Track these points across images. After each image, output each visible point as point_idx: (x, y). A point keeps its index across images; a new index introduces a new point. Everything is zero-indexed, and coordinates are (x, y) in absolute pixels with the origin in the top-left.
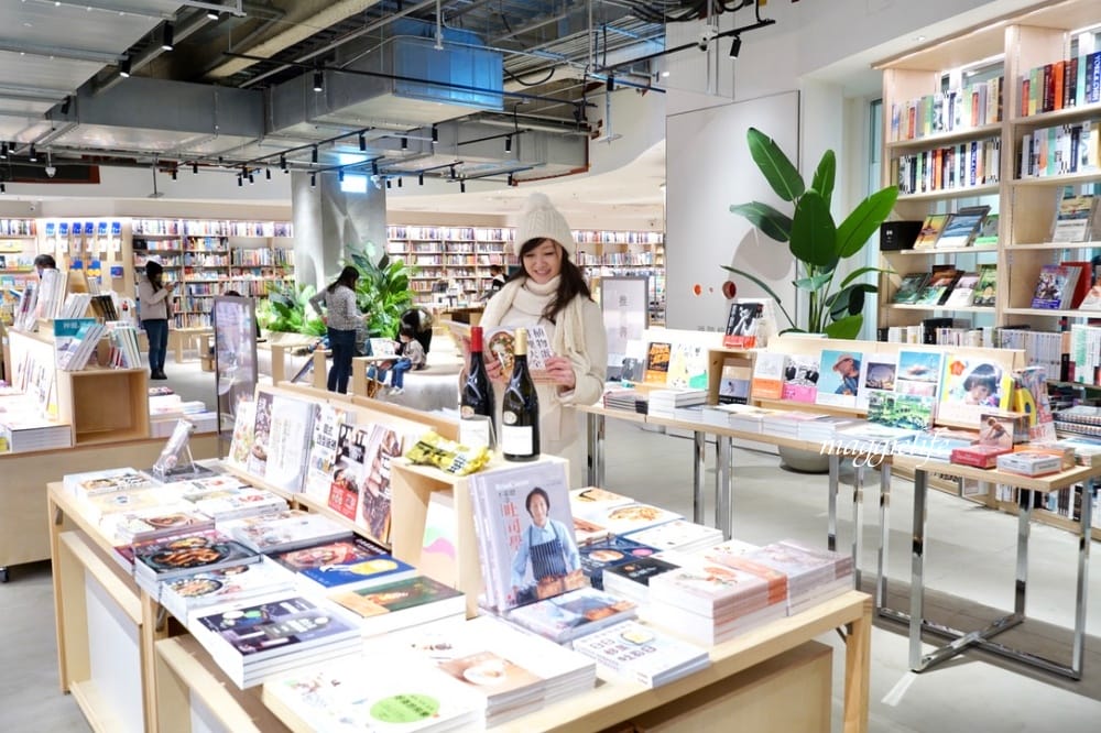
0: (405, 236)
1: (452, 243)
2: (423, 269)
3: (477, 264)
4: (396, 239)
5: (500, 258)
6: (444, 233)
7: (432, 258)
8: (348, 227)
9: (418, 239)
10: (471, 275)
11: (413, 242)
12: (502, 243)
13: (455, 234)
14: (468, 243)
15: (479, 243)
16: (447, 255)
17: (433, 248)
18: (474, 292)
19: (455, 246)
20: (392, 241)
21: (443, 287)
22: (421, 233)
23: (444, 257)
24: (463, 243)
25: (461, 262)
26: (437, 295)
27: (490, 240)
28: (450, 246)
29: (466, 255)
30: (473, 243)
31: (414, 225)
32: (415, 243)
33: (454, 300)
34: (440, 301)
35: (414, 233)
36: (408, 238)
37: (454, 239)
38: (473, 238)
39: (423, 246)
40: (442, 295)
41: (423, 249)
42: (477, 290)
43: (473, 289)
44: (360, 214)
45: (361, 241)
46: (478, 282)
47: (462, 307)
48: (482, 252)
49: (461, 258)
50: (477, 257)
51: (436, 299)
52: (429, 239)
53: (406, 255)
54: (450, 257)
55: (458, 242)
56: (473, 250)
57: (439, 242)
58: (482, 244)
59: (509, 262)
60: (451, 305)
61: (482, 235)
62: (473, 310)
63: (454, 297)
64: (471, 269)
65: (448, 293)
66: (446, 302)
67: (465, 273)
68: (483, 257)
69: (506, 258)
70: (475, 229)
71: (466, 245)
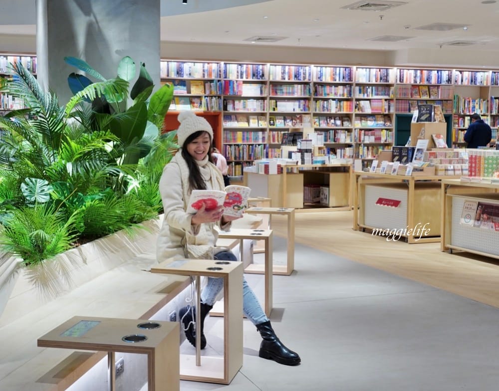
0: (263, 75)
1: (323, 85)
2: (285, 116)
3: (355, 112)
4: (250, 79)
5: (385, 104)
6: (313, 72)
7: (297, 103)
8: (93, 33)
9: (278, 78)
10: (347, 125)
11: (271, 83)
12: (389, 86)
13: (327, 74)
14: (344, 85)
15: (357, 85)
16: (316, 100)
17: (298, 92)
18: (349, 146)
19: (327, 89)
20: (245, 82)
21: (294, 137)
22: (283, 73)
23: (312, 102)
24: (337, 85)
25: (333, 108)
26: (286, 149)
27: (374, 82)
28: (320, 89)
29: (340, 100)
30: (351, 85)
31: (275, 62)
32: (275, 84)
33: (307, 156)
34: (290, 156)
35: (275, 72)
36: (266, 78)
37: (327, 79)
38: (350, 79)
39: (285, 89)
40: (294, 148)
41: (285, 92)
42: (353, 143)
43: (348, 141)
44: (115, 13)
45: (115, 56)
46: (355, 133)
47: (319, 165)
48: (361, 96)
49: (333, 103)
50: (354, 102)
51: (285, 154)
52: (293, 80)
53: (263, 99)
54: (320, 103)
55: (330, 85)
56: (350, 93)
57: (306, 84)
58: (363, 87)
59: (397, 110)
60: (303, 162)
61: (362, 75)
62: (336, 169)
63: (307, 151)
64: (347, 117)
65: (301, 145)
66: (297, 157)
67: (339, 122)
68: (362, 103)
69: (393, 104)
70: (354, 68)
71: (341, 88)
